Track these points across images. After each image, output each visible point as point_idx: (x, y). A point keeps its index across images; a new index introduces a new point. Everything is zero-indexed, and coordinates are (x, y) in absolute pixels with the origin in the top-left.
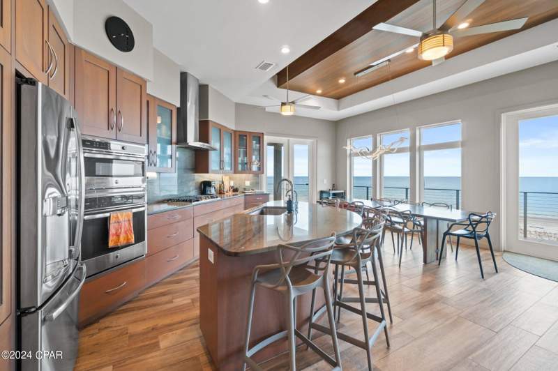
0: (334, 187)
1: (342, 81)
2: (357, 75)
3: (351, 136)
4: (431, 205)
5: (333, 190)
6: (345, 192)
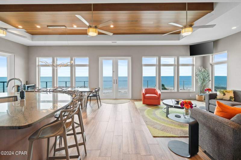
0: (27, 83)
1: (38, 27)
2: (48, 27)
3: (39, 56)
4: (80, 87)
5: (26, 84)
6: (35, 85)
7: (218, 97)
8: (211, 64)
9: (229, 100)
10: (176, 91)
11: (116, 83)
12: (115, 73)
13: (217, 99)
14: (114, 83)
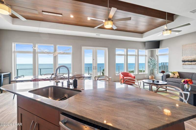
2: (43, 13)
6: (10, 74)
7: (171, 76)
8: (157, 55)
9: (177, 78)
10: (137, 74)
11: (96, 69)
12: (95, 60)
13: (170, 78)
14: (94, 69)
